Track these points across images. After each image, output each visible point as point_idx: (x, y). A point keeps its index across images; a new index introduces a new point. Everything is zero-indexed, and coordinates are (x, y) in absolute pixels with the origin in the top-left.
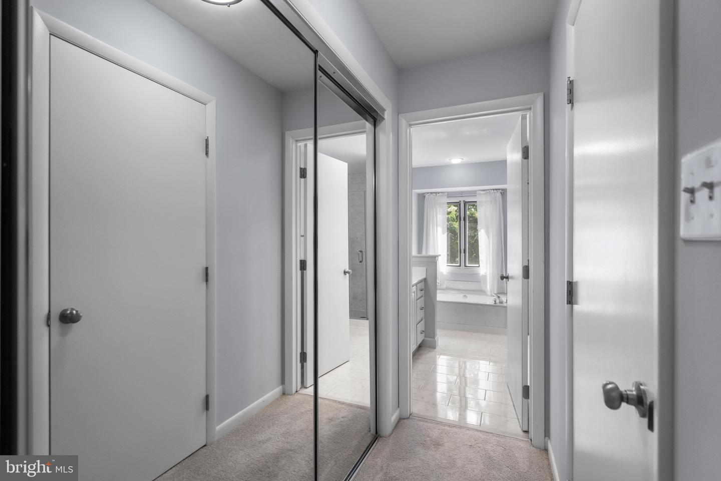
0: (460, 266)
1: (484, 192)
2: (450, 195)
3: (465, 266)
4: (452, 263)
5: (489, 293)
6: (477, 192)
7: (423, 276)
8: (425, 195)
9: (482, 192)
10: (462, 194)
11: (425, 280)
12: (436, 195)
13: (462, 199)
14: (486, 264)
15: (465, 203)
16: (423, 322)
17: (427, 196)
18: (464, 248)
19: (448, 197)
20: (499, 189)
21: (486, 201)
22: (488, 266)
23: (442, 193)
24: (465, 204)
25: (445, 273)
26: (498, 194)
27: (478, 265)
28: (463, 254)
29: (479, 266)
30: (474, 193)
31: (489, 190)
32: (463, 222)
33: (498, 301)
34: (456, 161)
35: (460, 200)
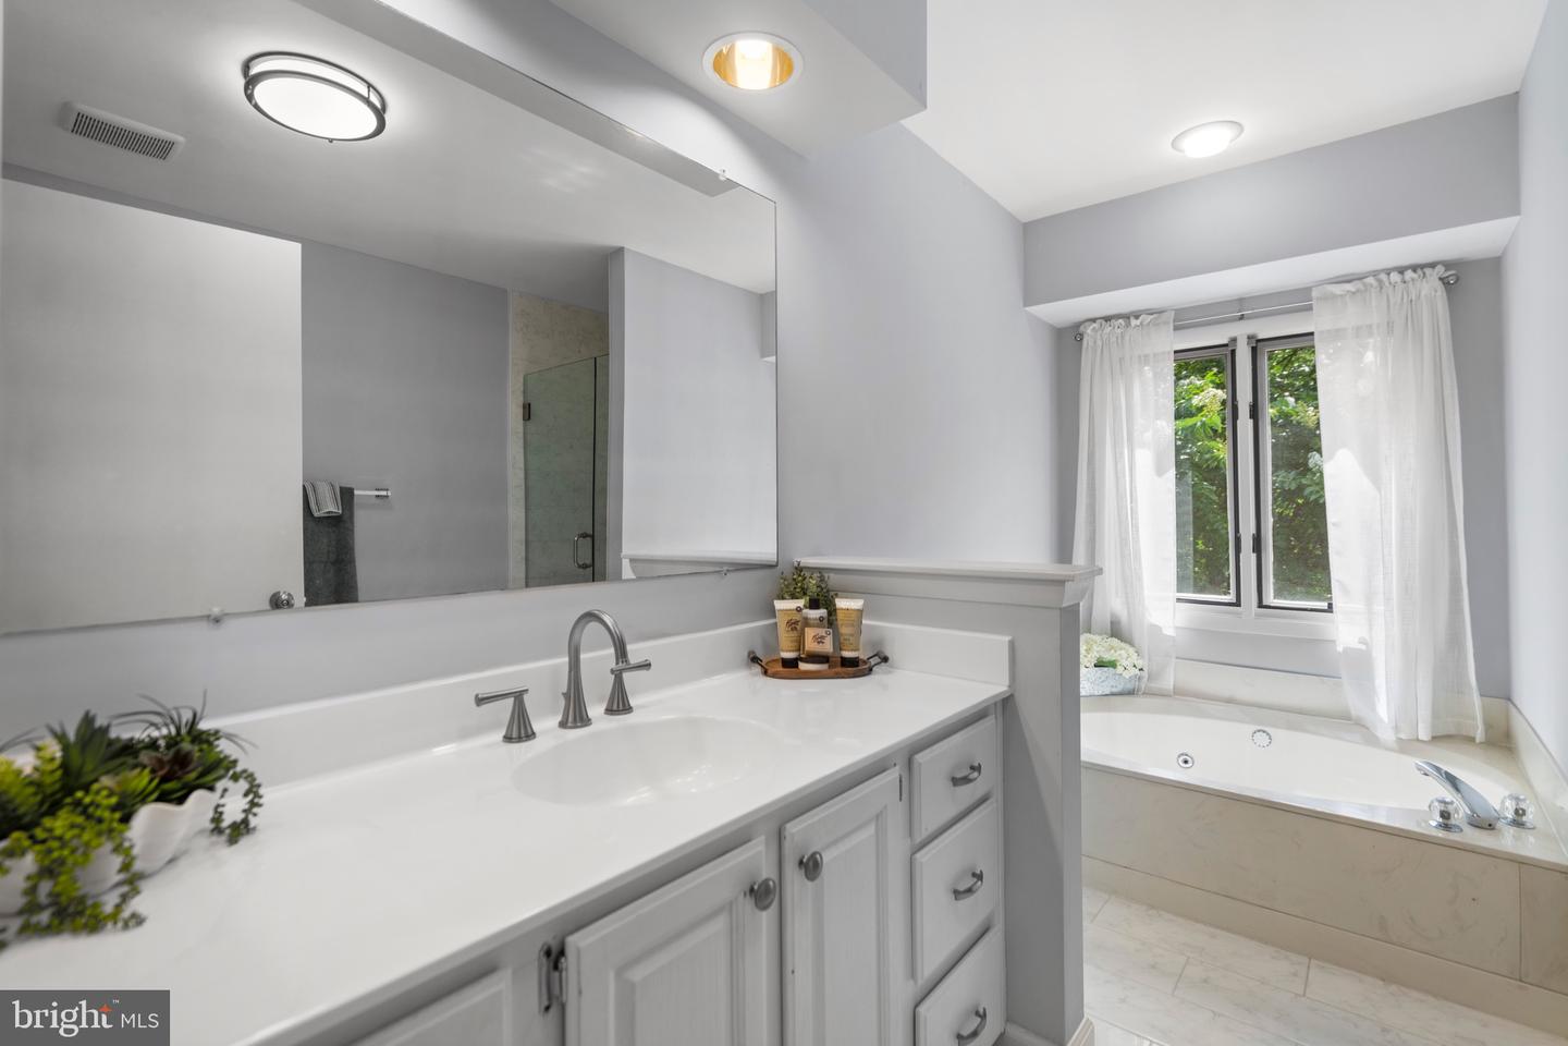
0: (1238, 604)
1: (1349, 287)
2: (1184, 318)
3: (1261, 605)
4: (1201, 590)
5: (1387, 735)
6: (1315, 294)
7: (998, 686)
8: (1082, 328)
9: (1338, 289)
10: (1241, 308)
11: (1005, 706)
12: (1128, 325)
13: (1241, 331)
14: (1369, 600)
15: (1256, 345)
16: (995, 939)
17: (1089, 330)
18: (1253, 530)
19: (1176, 328)
20: (1433, 265)
21: (1358, 329)
22: (1379, 608)
23: (1150, 312)
24: (1254, 350)
25: (1169, 631)
26: (1430, 288)
27: (1324, 605)
28: (1248, 558)
29: (1330, 609)
30: (1299, 299)
31: (1375, 274)
32: (1250, 422)
33: (1461, 813)
34: (1207, 143)
35: (1233, 334)
